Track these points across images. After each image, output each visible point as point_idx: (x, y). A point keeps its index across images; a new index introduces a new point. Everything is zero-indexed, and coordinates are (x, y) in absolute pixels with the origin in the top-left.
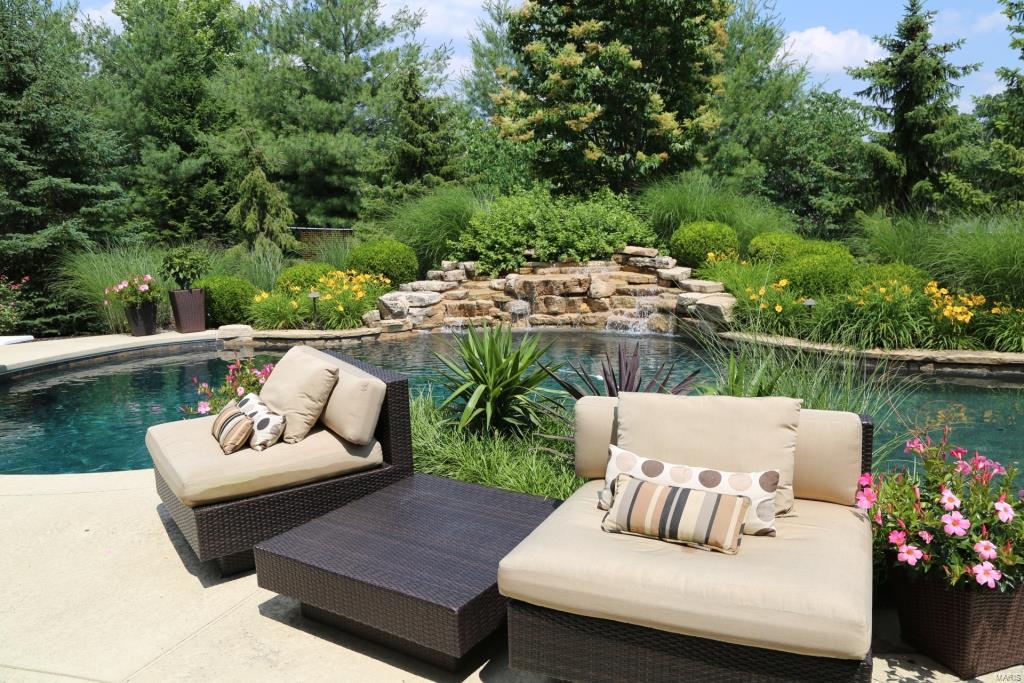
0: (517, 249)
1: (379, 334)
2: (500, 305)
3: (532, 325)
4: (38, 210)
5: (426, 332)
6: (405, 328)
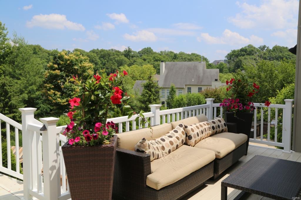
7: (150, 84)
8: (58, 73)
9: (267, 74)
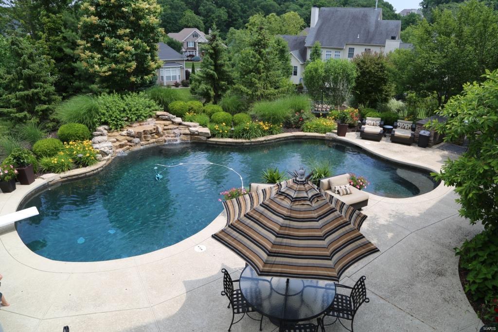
2: (130, 141)
3: (142, 146)
7: (260, 40)
8: (94, 22)
9: (475, 28)
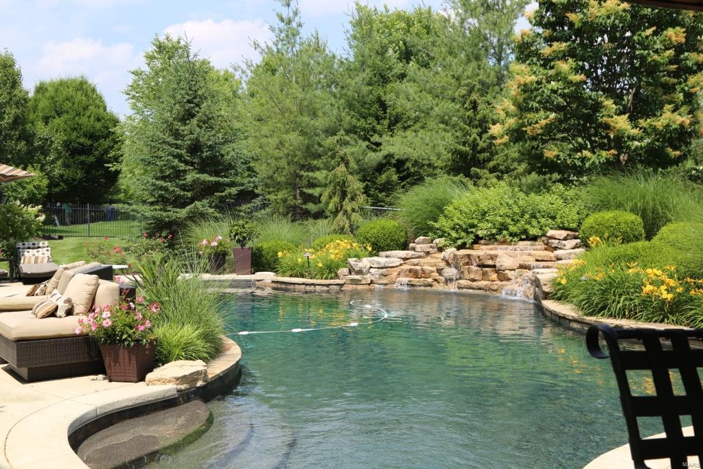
0: (471, 230)
1: (343, 284)
2: (440, 271)
3: (459, 288)
4: (189, 194)
5: (382, 286)
6: (364, 282)
